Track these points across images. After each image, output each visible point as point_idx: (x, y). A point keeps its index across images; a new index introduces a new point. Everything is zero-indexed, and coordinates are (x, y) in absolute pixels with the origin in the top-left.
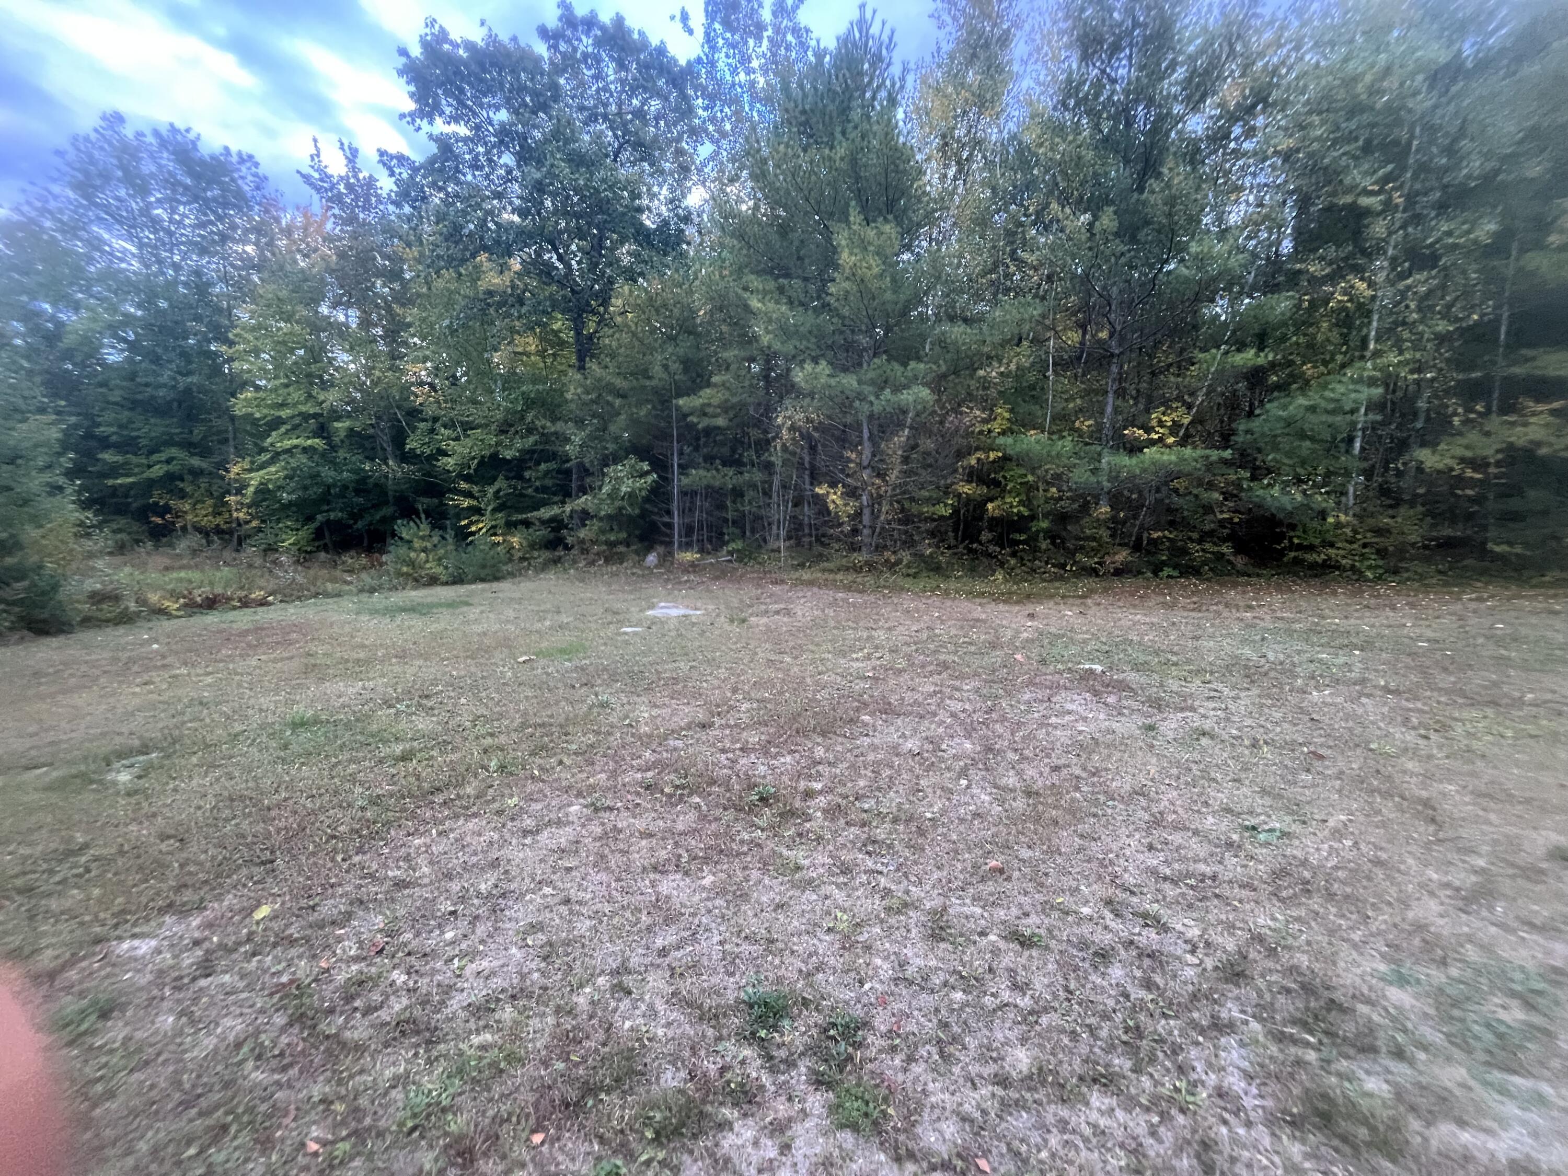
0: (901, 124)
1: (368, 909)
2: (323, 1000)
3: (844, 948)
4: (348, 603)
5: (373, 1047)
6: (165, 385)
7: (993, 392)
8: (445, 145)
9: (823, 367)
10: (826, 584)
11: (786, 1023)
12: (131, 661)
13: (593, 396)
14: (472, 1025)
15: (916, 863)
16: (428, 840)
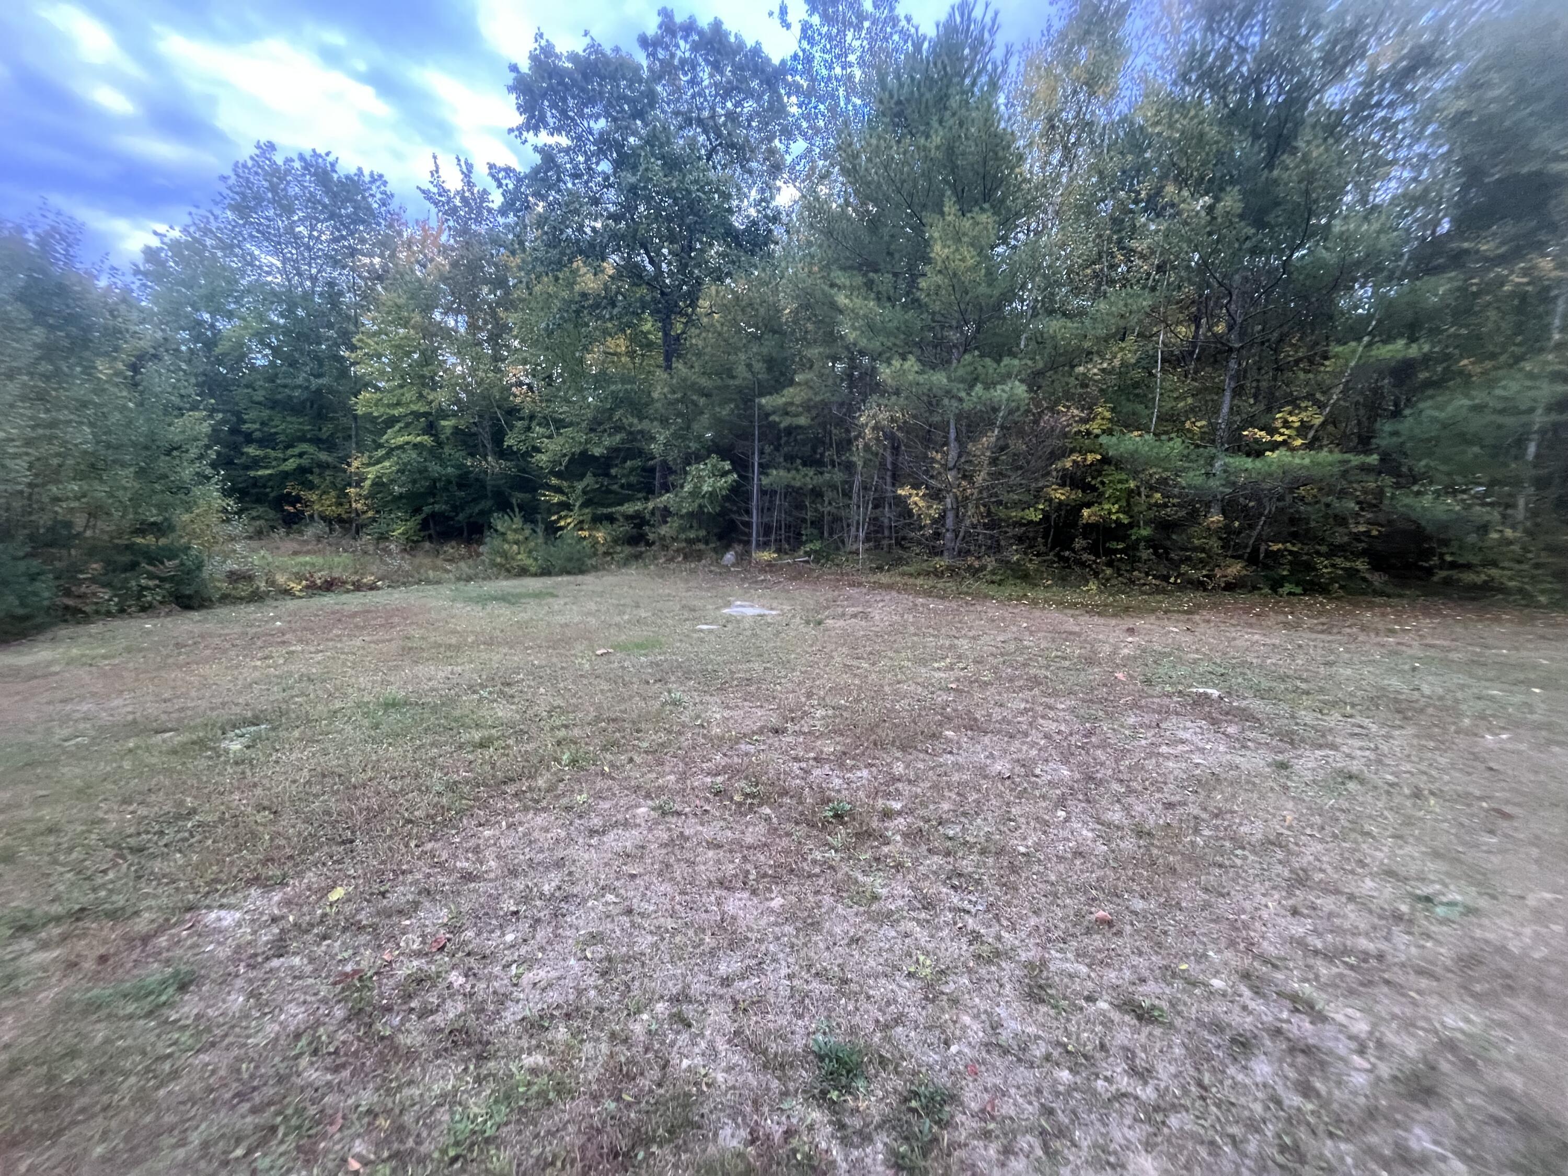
0: (1002, 108)
1: (434, 900)
2: (382, 997)
3: (926, 998)
4: (445, 590)
5: (424, 1056)
6: (300, 386)
7: (1093, 390)
8: (548, 155)
9: (911, 364)
10: (905, 589)
11: (860, 1084)
12: (256, 636)
13: (678, 395)
14: (524, 1043)
15: (1009, 904)
16: (497, 833)
